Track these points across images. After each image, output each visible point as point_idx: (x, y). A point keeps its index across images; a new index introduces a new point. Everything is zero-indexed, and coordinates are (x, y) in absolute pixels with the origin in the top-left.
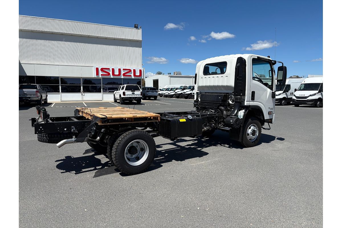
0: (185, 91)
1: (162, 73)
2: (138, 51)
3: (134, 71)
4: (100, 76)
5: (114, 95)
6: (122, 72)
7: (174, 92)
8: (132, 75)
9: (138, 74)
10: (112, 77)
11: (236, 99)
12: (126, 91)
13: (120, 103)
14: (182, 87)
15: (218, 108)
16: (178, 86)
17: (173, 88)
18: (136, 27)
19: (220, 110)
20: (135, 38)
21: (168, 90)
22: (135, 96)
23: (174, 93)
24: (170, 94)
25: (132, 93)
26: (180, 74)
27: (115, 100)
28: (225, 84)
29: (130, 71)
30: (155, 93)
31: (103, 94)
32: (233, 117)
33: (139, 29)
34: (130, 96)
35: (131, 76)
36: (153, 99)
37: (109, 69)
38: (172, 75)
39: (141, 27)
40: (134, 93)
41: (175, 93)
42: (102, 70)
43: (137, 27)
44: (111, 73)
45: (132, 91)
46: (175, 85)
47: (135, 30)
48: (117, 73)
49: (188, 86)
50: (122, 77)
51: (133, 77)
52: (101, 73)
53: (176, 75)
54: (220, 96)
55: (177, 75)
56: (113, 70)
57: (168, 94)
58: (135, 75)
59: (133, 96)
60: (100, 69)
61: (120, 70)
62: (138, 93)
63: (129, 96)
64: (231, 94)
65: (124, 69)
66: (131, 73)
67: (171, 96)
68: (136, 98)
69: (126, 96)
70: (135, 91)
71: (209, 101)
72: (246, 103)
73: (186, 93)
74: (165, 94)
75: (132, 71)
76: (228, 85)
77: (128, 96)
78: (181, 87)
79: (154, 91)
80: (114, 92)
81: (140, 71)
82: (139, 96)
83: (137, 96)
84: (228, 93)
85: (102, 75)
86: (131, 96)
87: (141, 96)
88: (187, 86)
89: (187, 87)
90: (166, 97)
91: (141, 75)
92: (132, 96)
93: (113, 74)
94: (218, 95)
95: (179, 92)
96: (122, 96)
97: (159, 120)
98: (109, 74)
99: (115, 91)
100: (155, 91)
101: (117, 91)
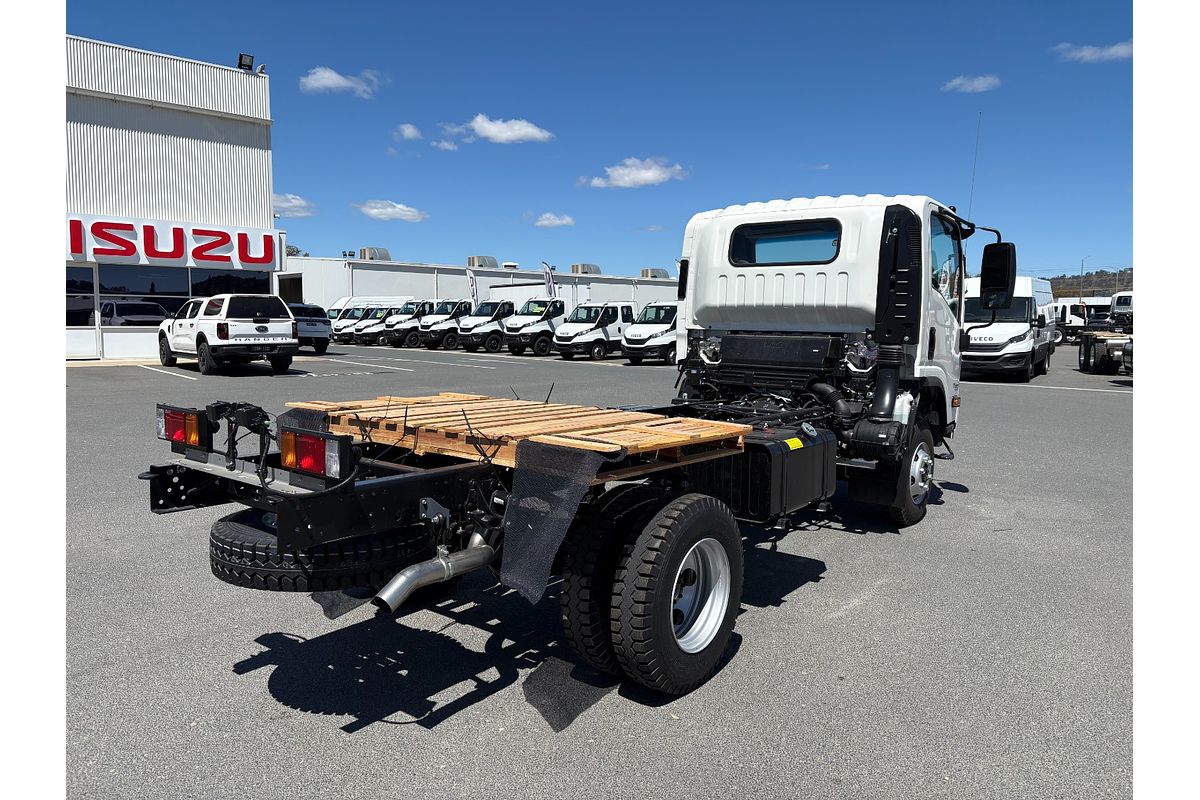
0: (428, 320)
1: (298, 252)
2: (259, 161)
3: (243, 239)
4: (91, 257)
5: (162, 335)
6: (191, 244)
7: (383, 321)
8: (235, 254)
9: (257, 250)
10: (144, 260)
11: (883, 354)
12: (230, 322)
13: (203, 368)
14: (412, 304)
15: (810, 387)
16: (399, 302)
17: (370, 307)
18: (244, 64)
19: (822, 394)
20: (242, 110)
21: (353, 317)
22: (271, 341)
23: (382, 327)
24: (364, 331)
25: (258, 329)
26: (386, 257)
27: (169, 358)
28: (835, 300)
29: (225, 238)
30: (320, 326)
31: (103, 331)
32: (881, 420)
33: (258, 76)
34: (248, 342)
35: (228, 259)
36: (311, 349)
37: (130, 227)
38: (357, 260)
39: (263, 68)
40: (266, 329)
41: (387, 326)
42: (99, 229)
43: (250, 68)
44: (140, 244)
45: (255, 322)
46: (381, 298)
47: (239, 77)
48: (165, 244)
49: (435, 301)
50: (191, 263)
51: (237, 265)
52: (91, 243)
53: (367, 261)
54: (816, 344)
55: (372, 259)
56: (149, 232)
57: (357, 330)
58: (244, 255)
59: (262, 341)
60: (87, 227)
61: (179, 234)
62: (280, 330)
63: (243, 341)
64: (853, 337)
65: (196, 232)
66: (231, 249)
67: (370, 340)
68: (273, 346)
69: (231, 341)
70: (267, 322)
71: (766, 363)
72: (919, 371)
73: (432, 328)
74: (344, 331)
75: (235, 241)
76: (852, 303)
77: (238, 342)
78: (408, 304)
79: (316, 321)
80: (158, 323)
81: (268, 240)
82: (284, 341)
83: (279, 340)
84: (841, 335)
85: (96, 251)
86: (252, 341)
87: (296, 341)
88: (431, 301)
89: (431, 305)
90: (347, 342)
91: (269, 255)
92: (257, 342)
93: (150, 250)
94: (807, 341)
95: (405, 322)
96: (213, 340)
97: (740, 448)
98: (131, 249)
99: (168, 322)
100: (319, 321)
101: (179, 321)
